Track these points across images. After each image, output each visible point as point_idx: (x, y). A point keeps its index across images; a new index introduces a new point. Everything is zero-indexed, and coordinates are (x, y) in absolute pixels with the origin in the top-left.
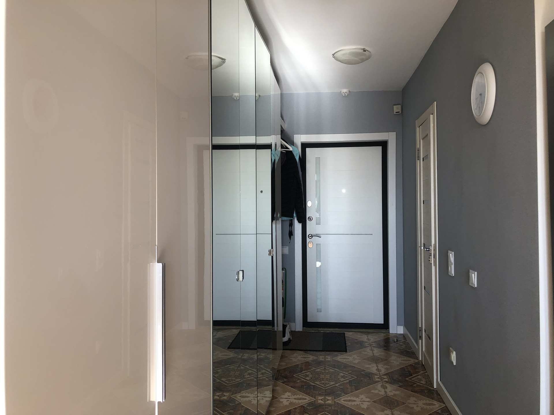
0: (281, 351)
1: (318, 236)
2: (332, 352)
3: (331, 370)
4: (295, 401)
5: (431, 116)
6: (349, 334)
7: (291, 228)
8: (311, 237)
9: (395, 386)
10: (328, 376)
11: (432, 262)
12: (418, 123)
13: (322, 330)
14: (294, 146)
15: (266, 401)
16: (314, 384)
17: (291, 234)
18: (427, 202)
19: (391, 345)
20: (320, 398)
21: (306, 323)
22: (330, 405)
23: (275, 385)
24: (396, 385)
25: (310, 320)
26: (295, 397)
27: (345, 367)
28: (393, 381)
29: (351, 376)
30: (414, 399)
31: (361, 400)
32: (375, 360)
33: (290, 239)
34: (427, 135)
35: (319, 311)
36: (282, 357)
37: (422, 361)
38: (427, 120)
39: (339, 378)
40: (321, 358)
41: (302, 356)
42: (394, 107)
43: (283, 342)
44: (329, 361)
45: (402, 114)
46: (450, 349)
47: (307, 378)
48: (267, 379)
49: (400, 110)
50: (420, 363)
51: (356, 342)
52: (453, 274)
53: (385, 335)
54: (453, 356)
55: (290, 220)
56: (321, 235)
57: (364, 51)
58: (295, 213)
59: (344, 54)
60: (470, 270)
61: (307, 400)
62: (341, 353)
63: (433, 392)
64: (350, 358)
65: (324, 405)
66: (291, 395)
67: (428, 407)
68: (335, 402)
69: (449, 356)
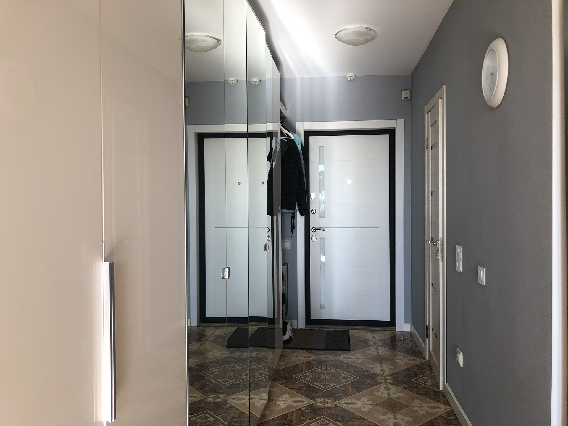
0: (282, 350)
1: (322, 229)
2: (335, 351)
3: (333, 371)
4: (292, 404)
5: (440, 100)
6: (354, 332)
7: (293, 222)
8: (314, 231)
9: (399, 388)
10: (329, 377)
11: (440, 257)
12: (426, 108)
13: (326, 328)
14: (296, 134)
15: (262, 403)
16: (314, 386)
17: (293, 227)
18: (435, 193)
19: (397, 344)
20: (319, 400)
21: (309, 320)
22: (329, 408)
23: (272, 387)
24: (401, 387)
25: (312, 317)
26: (294, 399)
27: (348, 367)
28: (397, 382)
29: (353, 377)
30: (419, 401)
31: (363, 403)
32: (380, 359)
33: (292, 233)
34: (436, 121)
35: (323, 307)
36: (282, 356)
37: (428, 361)
38: (436, 105)
39: (340, 379)
40: (323, 357)
41: (303, 355)
42: (403, 92)
43: (283, 341)
44: (331, 361)
45: (411, 99)
46: (456, 349)
47: (307, 379)
48: (265, 380)
49: (409, 96)
50: (427, 363)
51: (360, 340)
52: (460, 270)
53: (391, 332)
54: (460, 357)
55: (292, 212)
56: (325, 228)
57: (368, 30)
58: (296, 205)
59: (347, 34)
60: (478, 266)
61: (305, 403)
62: (344, 352)
63: (439, 394)
64: (354, 357)
65: (323, 408)
66: (289, 397)
67: (433, 410)
68: (335, 405)
69: (456, 357)
